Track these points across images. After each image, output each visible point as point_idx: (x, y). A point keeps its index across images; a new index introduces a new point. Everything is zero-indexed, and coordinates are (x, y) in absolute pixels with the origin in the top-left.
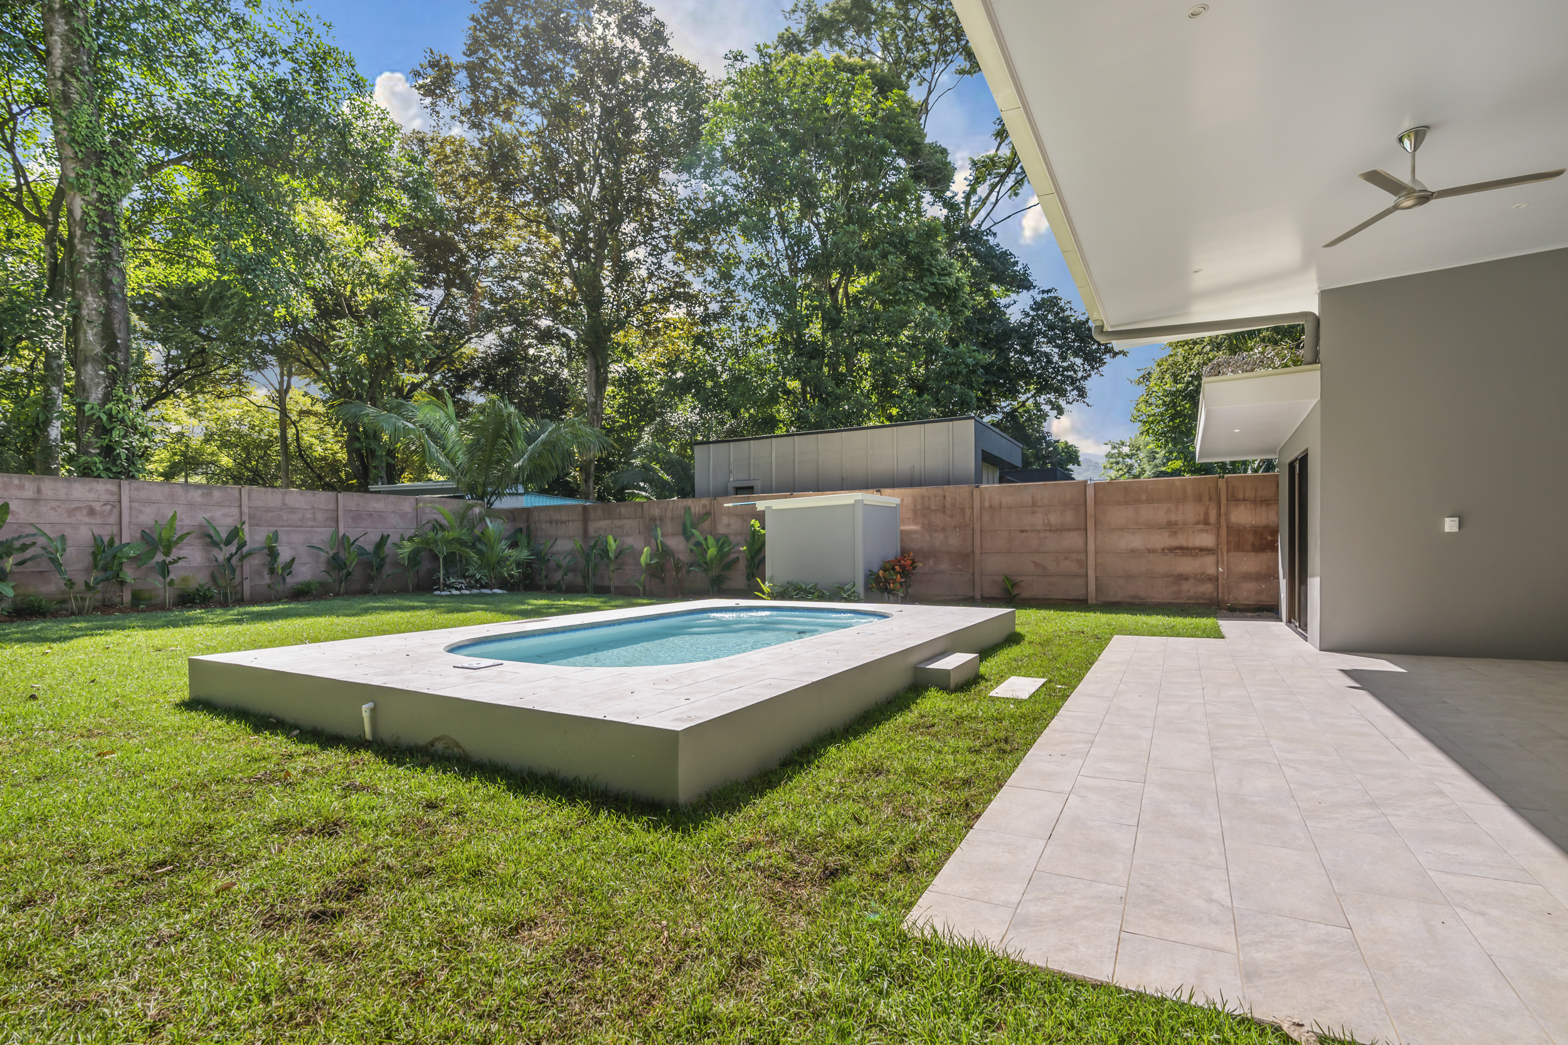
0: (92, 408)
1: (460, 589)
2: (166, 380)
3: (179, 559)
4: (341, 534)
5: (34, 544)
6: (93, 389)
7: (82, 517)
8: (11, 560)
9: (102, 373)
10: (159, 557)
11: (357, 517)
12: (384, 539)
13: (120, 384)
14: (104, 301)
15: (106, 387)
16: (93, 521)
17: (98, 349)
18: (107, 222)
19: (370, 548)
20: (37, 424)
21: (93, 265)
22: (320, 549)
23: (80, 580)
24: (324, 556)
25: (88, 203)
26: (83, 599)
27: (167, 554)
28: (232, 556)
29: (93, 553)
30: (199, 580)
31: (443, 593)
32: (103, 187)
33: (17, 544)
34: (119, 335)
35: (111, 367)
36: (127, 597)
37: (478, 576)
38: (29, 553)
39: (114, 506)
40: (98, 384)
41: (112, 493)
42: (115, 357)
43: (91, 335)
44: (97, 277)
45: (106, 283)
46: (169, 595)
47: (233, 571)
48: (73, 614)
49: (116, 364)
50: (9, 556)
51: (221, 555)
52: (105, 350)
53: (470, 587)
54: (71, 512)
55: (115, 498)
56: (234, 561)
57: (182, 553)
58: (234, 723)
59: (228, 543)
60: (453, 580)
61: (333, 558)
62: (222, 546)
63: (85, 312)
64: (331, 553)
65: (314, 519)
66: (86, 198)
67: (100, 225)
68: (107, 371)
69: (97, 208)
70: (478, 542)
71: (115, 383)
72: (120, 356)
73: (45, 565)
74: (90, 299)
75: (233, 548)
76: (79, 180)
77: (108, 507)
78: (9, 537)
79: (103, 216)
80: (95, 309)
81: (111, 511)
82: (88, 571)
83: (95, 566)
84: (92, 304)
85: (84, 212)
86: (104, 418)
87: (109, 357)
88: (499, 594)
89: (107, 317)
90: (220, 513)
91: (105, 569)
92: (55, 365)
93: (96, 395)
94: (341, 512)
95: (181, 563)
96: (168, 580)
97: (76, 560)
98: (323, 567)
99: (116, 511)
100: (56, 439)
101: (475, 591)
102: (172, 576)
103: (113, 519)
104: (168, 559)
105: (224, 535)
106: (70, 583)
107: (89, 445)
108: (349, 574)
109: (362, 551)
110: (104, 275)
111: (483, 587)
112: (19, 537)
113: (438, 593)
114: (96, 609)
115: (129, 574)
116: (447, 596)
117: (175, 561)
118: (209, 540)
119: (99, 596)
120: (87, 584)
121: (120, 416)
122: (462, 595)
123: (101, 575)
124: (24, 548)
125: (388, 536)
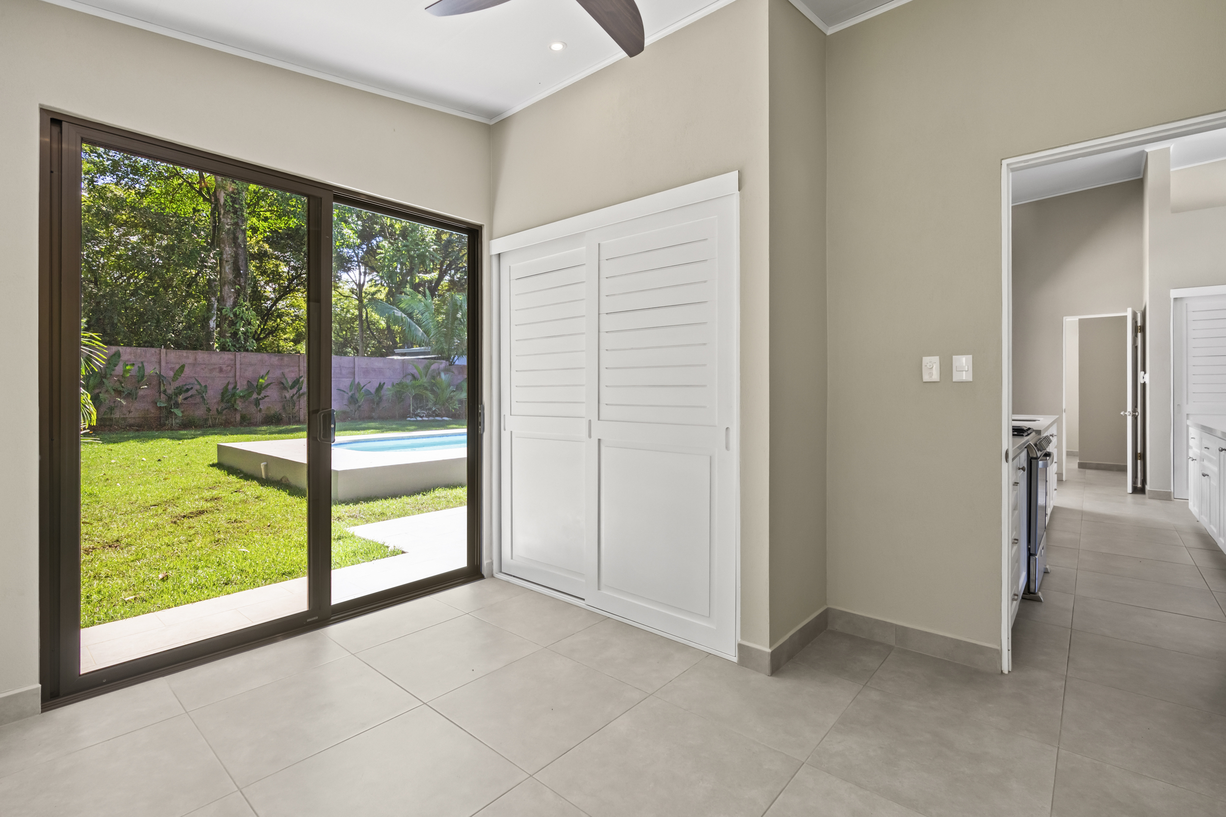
0: (226, 311)
1: (421, 417)
2: (290, 281)
3: (265, 397)
4: (356, 382)
5: (192, 388)
6: (228, 300)
7: (216, 373)
8: (181, 397)
9: (233, 290)
10: (255, 396)
11: (366, 372)
12: (381, 387)
13: (242, 296)
14: (234, 249)
15: (235, 298)
16: (222, 375)
17: (231, 277)
18: (236, 204)
19: (373, 390)
20: (204, 319)
21: (229, 229)
22: (344, 391)
23: (214, 407)
24: (346, 396)
25: (227, 195)
26: (215, 419)
27: (259, 394)
28: (294, 395)
29: (222, 393)
30: (277, 408)
31: (412, 419)
32: (234, 184)
33: (185, 388)
34: (242, 268)
35: (237, 287)
36: (238, 418)
37: (434, 409)
38: (190, 393)
39: (232, 367)
40: (230, 297)
41: (232, 360)
42: (240, 281)
43: (228, 268)
44: (231, 236)
45: (235, 239)
46: (259, 417)
47: (294, 404)
48: (210, 426)
49: (240, 285)
50: (180, 395)
51: (288, 394)
52: (235, 277)
53: (428, 416)
54: (211, 370)
55: (233, 362)
56: (295, 398)
57: (268, 393)
58: (223, 471)
59: (292, 387)
60: (419, 411)
61: (351, 396)
62: (289, 390)
63: (225, 256)
64: (350, 394)
65: (341, 373)
66: (226, 192)
67: (233, 206)
68: (235, 289)
69: (231, 197)
70: (433, 387)
71: (239, 296)
72: (242, 280)
73: (198, 399)
74: (227, 249)
75: (295, 391)
76: (223, 182)
77: (229, 368)
78: (181, 384)
79: (234, 201)
80: (230, 254)
81: (231, 370)
82: (218, 403)
83: (222, 400)
84: (228, 251)
85: (225, 200)
86: (232, 316)
87: (236, 281)
88: (446, 421)
89: (236, 257)
90: (288, 370)
91: (228, 402)
92: (213, 285)
93: (230, 302)
94: (356, 369)
95: (266, 399)
96: (259, 409)
97: (213, 395)
98: (345, 402)
99: (233, 370)
100: (213, 327)
101: (431, 418)
102: (261, 406)
103: (231, 374)
104: (260, 397)
105: (290, 383)
106: (209, 410)
107: (226, 331)
108: (360, 406)
109: (368, 393)
110: (234, 234)
111: (437, 416)
112: (186, 385)
113: (409, 419)
114: (221, 424)
115: (239, 405)
116: (413, 421)
117: (263, 398)
118: (282, 385)
119: (224, 417)
120: (217, 410)
121: (241, 316)
122: (423, 420)
123: (223, 405)
124: (187, 390)
125: (384, 383)
